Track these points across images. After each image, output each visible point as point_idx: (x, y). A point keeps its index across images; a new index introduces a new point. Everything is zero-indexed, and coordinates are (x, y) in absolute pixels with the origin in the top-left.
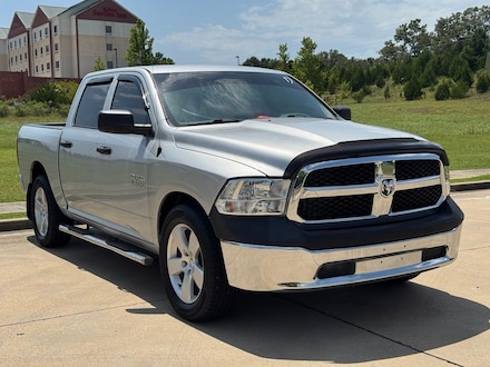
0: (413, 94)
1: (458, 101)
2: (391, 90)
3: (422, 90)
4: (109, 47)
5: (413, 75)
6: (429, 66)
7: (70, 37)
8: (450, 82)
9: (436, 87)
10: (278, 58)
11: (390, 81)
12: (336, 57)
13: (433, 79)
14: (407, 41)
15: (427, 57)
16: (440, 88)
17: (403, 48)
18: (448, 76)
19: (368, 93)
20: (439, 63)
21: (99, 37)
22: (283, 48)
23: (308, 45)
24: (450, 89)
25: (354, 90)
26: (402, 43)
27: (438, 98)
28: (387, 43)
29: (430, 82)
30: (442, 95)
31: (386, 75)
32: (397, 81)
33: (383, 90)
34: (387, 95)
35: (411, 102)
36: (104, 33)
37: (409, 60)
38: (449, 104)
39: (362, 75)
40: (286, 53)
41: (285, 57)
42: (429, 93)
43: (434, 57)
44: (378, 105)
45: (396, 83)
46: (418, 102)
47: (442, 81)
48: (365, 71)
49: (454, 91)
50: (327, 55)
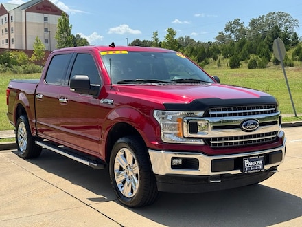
0: (234, 65)
1: (262, 70)
2: (221, 62)
3: (240, 62)
4: (46, 30)
5: (235, 53)
6: (245, 48)
7: (21, 23)
8: (257, 58)
9: (249, 61)
10: (153, 40)
11: (221, 57)
12: (189, 40)
13: (247, 56)
14: (232, 32)
15: (244, 42)
16: (251, 61)
17: (229, 36)
18: (256, 54)
19: (207, 63)
20: (251, 46)
21: (39, 24)
22: (156, 34)
23: (171, 33)
24: (257, 62)
25: (199, 62)
26: (229, 33)
27: (250, 68)
28: (220, 33)
29: (245, 57)
30: (252, 66)
31: (219, 52)
32: (225, 57)
33: (217, 62)
34: (219, 65)
35: (233, 70)
36: (43, 21)
37: (233, 44)
38: (257, 71)
39: (204, 52)
40: (157, 37)
41: (156, 40)
42: (244, 64)
43: (248, 43)
44: (213, 71)
45: (225, 58)
46: (238, 69)
47: (252, 57)
48: (206, 50)
49: (260, 63)
50: (183, 39)
